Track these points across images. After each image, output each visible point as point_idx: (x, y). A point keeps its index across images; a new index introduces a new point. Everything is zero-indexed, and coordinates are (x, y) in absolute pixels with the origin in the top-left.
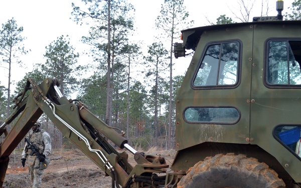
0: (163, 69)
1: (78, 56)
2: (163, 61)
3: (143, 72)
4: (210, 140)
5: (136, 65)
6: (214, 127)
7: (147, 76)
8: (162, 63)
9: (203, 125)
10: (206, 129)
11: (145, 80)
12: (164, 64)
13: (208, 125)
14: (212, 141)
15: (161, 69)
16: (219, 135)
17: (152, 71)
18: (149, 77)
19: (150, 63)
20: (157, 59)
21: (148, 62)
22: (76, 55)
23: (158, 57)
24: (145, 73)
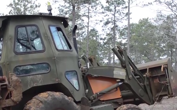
0: (121, 18)
1: (39, 7)
2: (120, 10)
3: (101, 21)
4: (35, 85)
5: (95, 14)
6: (36, 77)
7: (105, 25)
8: (119, 12)
9: (29, 77)
10: (31, 79)
11: (103, 28)
12: (122, 14)
13: (32, 76)
14: (36, 86)
15: (118, 18)
16: (40, 81)
17: (110, 20)
18: (107, 25)
19: (108, 13)
20: (115, 9)
21: (106, 11)
22: (38, 5)
23: (116, 7)
24: (103, 22)
